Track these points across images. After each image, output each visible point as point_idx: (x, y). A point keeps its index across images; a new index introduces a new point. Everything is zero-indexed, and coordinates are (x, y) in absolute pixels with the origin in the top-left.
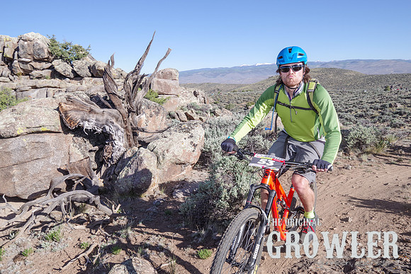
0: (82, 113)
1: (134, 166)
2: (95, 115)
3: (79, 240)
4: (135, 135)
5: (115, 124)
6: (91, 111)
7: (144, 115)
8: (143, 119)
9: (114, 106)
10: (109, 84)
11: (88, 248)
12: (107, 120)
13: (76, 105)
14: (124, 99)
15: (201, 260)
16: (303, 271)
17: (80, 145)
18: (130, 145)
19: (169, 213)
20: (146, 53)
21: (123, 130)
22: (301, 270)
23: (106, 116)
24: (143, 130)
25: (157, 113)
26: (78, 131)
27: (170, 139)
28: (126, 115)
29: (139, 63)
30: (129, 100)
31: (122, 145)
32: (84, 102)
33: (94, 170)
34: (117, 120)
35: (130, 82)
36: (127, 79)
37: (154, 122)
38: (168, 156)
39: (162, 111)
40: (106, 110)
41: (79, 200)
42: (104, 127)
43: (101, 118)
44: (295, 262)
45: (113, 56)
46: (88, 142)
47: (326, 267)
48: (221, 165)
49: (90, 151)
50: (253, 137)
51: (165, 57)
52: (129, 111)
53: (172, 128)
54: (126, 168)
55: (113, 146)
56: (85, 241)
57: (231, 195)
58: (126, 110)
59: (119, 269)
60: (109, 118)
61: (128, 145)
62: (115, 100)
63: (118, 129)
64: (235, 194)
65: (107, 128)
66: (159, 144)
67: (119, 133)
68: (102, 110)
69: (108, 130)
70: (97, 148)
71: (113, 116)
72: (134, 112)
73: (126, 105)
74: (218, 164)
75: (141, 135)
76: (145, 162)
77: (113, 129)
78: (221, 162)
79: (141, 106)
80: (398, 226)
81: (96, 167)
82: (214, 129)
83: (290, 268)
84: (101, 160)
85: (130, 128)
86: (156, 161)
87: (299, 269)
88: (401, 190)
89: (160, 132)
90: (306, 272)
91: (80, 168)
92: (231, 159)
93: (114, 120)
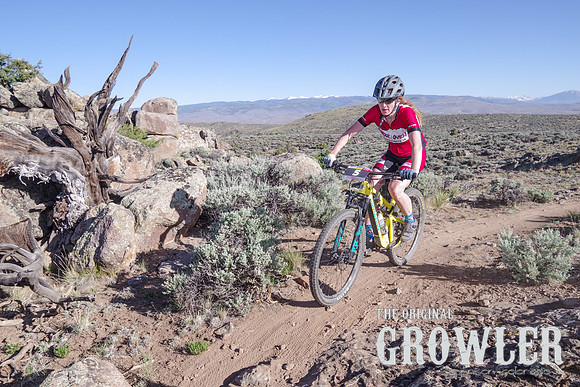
0: (17, 152)
1: (98, 230)
2: (39, 157)
3: (4, 341)
4: (103, 185)
5: (72, 169)
6: (32, 150)
7: (118, 158)
8: (116, 163)
9: (69, 144)
10: (62, 110)
11: (17, 352)
12: (58, 164)
13: (7, 141)
14: (85, 134)
15: (192, 357)
16: (334, 360)
17: (15, 202)
18: (96, 202)
19: (151, 295)
20: (119, 67)
21: (84, 178)
22: (330, 359)
23: (56, 158)
24: (116, 179)
25: (139, 157)
26: (11, 180)
27: (155, 191)
28: (89, 157)
29: (108, 81)
30: (94, 134)
31: (83, 200)
32: (21, 137)
33: (38, 239)
34: (75, 163)
35: (96, 109)
36: (89, 103)
37: (135, 168)
38: (152, 214)
39: (146, 153)
40: (56, 148)
41: (7, 282)
42: (54, 175)
43: (48, 161)
44: (324, 349)
45: (68, 69)
46: (27, 197)
47: (364, 352)
48: (226, 222)
49: (32, 211)
50: (276, 187)
51: (149, 75)
52: (94, 151)
53: (159, 176)
54: (86, 234)
55: (68, 203)
56: (13, 342)
57: (238, 263)
58: (90, 149)
59: (59, 375)
60: (62, 160)
61: (92, 200)
62: (70, 135)
63: (76, 178)
64: (244, 261)
65: (58, 175)
66: (139, 198)
67: (78, 183)
68: (50, 149)
69: (59, 179)
70: (42, 206)
71: (69, 158)
72: (101, 152)
73: (89, 142)
74: (223, 222)
75: (114, 187)
76: (115, 223)
77: (68, 177)
78: (226, 219)
79: (113, 144)
80: (457, 295)
81: (41, 234)
82: (222, 177)
83: (317, 358)
84: (49, 224)
85: (95, 176)
86: (133, 222)
87: (328, 358)
88: (463, 252)
89: (141, 181)
90: (337, 360)
91: (14, 237)
92: (240, 214)
93: (69, 164)
